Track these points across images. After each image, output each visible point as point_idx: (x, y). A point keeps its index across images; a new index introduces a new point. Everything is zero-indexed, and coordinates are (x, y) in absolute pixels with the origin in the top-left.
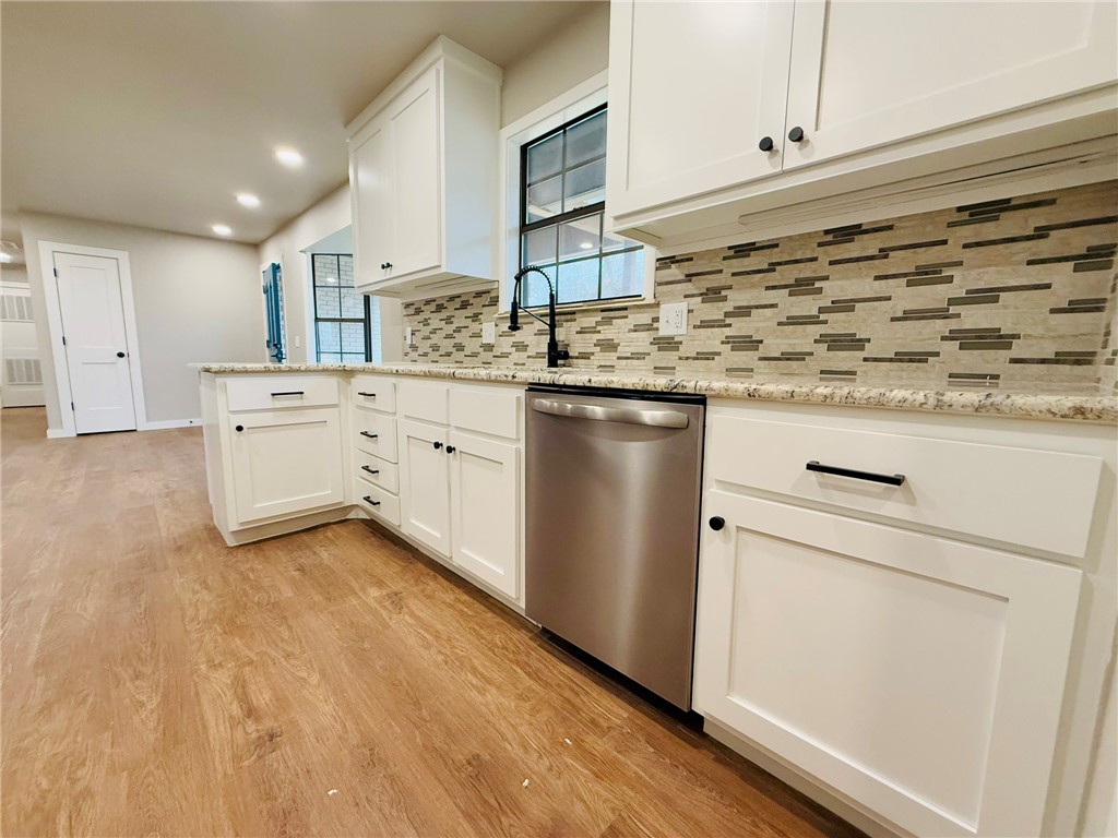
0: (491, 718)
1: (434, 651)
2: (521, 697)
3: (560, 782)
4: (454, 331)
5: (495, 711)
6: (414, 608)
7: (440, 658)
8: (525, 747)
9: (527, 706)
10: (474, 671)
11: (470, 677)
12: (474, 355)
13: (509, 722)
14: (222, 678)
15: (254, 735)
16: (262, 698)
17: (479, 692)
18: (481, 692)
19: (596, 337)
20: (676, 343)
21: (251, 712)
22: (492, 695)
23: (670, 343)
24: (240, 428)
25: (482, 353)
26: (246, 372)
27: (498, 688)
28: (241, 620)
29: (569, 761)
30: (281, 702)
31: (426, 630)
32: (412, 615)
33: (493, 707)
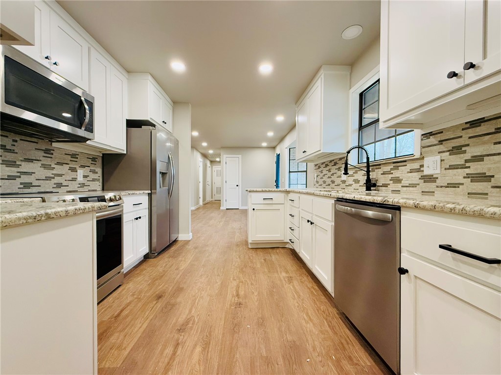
0: (306, 333)
1: (296, 301)
2: (321, 332)
3: (322, 368)
4: (331, 175)
5: (309, 331)
6: (295, 284)
7: (297, 304)
8: (314, 349)
9: (323, 336)
10: (307, 314)
11: (305, 316)
12: (338, 185)
13: (312, 338)
14: (235, 283)
15: (236, 301)
16: (242, 293)
17: (306, 322)
18: (307, 322)
19: (391, 176)
20: (434, 178)
21: (238, 295)
22: (310, 326)
23: (431, 178)
24: (254, 209)
25: (341, 184)
26: (257, 191)
27: (314, 324)
28: (244, 269)
29: (330, 364)
30: (246, 297)
31: (296, 293)
32: (294, 286)
33: (308, 330)
